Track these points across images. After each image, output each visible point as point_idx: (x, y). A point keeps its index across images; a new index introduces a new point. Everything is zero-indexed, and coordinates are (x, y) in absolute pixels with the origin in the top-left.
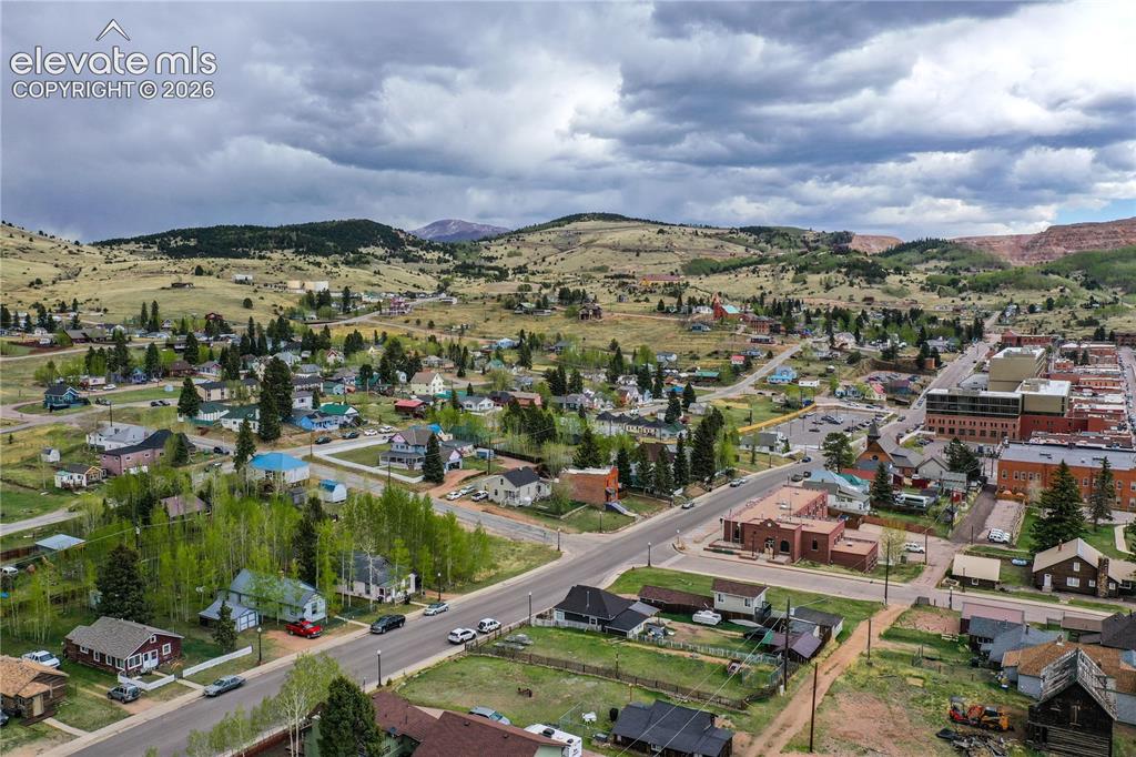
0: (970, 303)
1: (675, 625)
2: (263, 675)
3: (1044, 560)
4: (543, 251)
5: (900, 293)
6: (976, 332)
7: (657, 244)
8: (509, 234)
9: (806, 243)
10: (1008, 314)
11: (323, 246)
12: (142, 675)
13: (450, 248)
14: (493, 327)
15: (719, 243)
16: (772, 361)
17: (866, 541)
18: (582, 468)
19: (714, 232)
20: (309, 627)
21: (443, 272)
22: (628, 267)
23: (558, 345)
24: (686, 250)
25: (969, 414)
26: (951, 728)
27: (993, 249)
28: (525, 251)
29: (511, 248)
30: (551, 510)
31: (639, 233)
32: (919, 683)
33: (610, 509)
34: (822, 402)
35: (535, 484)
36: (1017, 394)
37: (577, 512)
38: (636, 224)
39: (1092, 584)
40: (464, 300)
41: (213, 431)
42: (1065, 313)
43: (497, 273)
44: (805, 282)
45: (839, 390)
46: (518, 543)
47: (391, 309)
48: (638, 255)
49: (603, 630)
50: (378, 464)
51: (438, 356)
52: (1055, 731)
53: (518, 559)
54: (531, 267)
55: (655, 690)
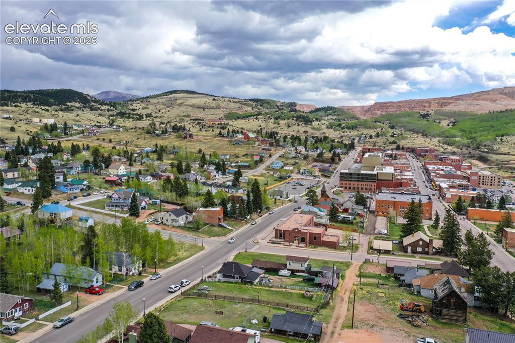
0: (347, 134)
1: (271, 277)
2: (81, 315)
3: (407, 241)
4: (159, 107)
5: (319, 129)
6: (352, 146)
7: (212, 105)
8: (142, 98)
9: (278, 107)
10: (362, 139)
11: (48, 101)
12: (15, 320)
13: (114, 105)
14: (141, 142)
15: (240, 105)
16: (271, 158)
17: (334, 236)
18: (206, 208)
19: (238, 100)
20: (97, 289)
21: (111, 116)
22: (199, 115)
23: (174, 151)
24: (226, 108)
25: (356, 181)
26: (402, 313)
27: (353, 111)
28: (150, 106)
29: (143, 105)
30: (194, 227)
31: (204, 100)
32: (383, 295)
33: (221, 226)
34: (295, 176)
35: (185, 216)
36: (375, 172)
37: (206, 228)
38: (203, 96)
39: (427, 249)
40: (126, 129)
41: (14, 194)
42: (384, 139)
43: (138, 116)
44: (279, 124)
45: (302, 171)
46: (183, 244)
47: (89, 133)
48: (204, 110)
49: (242, 281)
50: (104, 208)
51: (118, 156)
52: (444, 311)
53: (185, 251)
54: (153, 114)
55: (278, 307)
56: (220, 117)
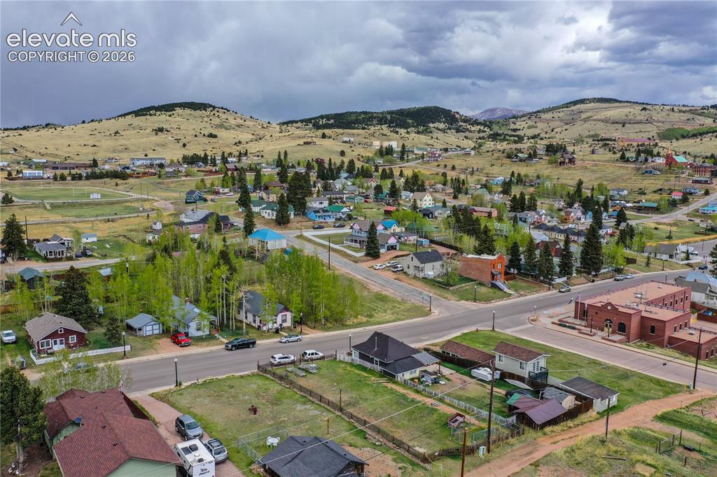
1: (455, 376)
4: (552, 124)
7: (639, 118)
8: (531, 113)
11: (407, 122)
13: (488, 124)
15: (691, 116)
19: (688, 109)
20: (181, 338)
21: (480, 138)
22: (614, 135)
24: (663, 122)
28: (540, 125)
29: (530, 123)
31: (627, 110)
38: (626, 104)
43: (516, 138)
48: (623, 126)
49: (381, 371)
54: (542, 136)
56: (651, 137)
